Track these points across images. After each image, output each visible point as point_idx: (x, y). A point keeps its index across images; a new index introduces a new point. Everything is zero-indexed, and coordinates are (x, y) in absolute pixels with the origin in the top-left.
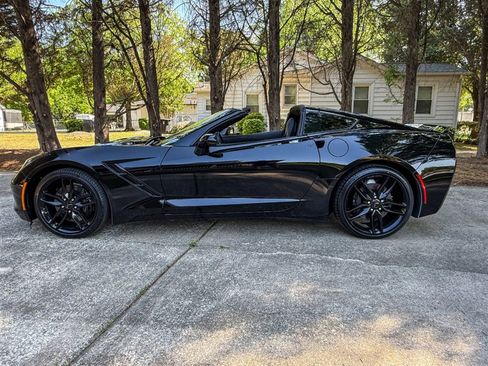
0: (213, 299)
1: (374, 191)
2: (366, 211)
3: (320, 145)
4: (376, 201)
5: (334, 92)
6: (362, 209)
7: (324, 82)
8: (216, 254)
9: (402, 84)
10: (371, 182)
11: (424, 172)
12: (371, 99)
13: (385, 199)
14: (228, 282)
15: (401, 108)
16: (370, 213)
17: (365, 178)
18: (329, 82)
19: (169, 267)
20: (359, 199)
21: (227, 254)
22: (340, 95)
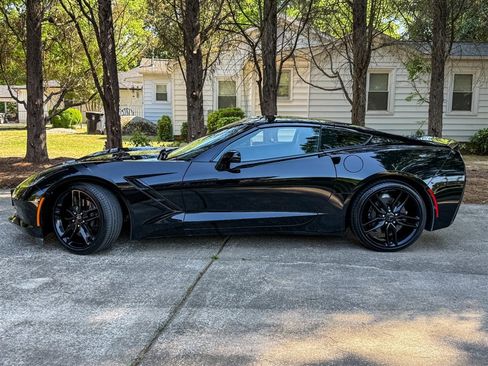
0: (253, 293)
1: (389, 205)
2: (382, 224)
3: (336, 161)
4: (391, 214)
5: (343, 88)
6: (377, 223)
7: (330, 73)
8: (241, 264)
9: (427, 77)
10: (385, 196)
11: (435, 186)
12: (391, 90)
13: (399, 212)
14: (260, 282)
15: (427, 109)
16: (385, 226)
17: (380, 192)
18: (337, 75)
19: (202, 274)
20: (374, 213)
21: (250, 264)
22: (350, 91)
